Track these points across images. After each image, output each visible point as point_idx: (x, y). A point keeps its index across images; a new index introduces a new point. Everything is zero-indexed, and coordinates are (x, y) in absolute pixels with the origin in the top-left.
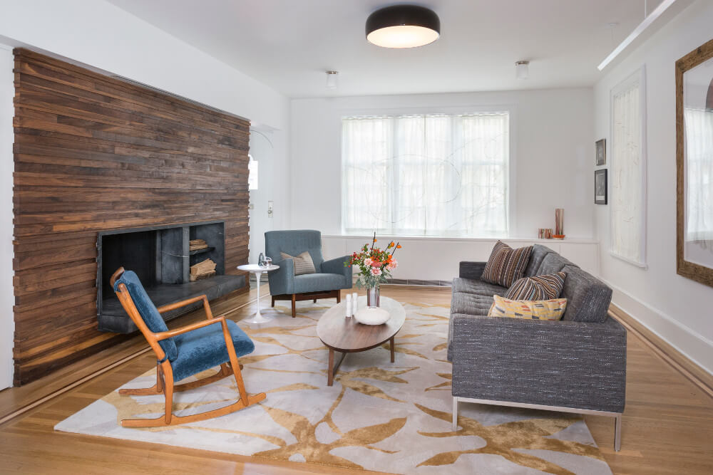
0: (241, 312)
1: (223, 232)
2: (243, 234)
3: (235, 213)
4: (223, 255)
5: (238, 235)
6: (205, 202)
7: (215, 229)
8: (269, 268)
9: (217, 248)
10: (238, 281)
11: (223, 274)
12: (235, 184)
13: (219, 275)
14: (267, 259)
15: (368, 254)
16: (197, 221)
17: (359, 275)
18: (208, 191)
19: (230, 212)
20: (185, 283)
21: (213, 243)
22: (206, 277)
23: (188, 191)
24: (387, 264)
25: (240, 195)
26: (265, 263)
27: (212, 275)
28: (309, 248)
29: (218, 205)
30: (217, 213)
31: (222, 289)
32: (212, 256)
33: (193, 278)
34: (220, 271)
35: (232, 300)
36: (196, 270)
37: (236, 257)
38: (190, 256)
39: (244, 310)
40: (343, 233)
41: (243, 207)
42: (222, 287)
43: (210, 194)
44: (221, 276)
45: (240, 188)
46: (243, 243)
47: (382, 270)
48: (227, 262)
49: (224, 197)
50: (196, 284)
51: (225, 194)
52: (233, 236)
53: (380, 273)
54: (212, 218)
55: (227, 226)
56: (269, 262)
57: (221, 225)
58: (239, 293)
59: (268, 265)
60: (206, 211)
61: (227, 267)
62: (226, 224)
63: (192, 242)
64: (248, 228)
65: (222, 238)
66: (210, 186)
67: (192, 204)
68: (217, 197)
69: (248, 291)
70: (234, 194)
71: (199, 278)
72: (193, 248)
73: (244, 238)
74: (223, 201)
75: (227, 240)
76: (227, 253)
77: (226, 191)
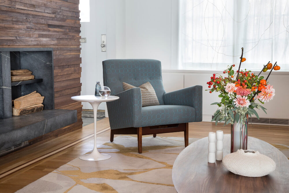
0: (72, 150)
1: (51, 61)
2: (74, 65)
3: (65, 42)
4: (52, 87)
5: (69, 66)
6: (28, 25)
7: (42, 59)
8: (108, 98)
9: (45, 79)
10: (69, 116)
11: (52, 109)
12: (63, 8)
13: (48, 109)
14: (105, 89)
15: (234, 79)
16: (19, 47)
17: (220, 106)
18: (29, 12)
19: (58, 39)
20: (6, 118)
21: (40, 74)
22: (33, 111)
23: (5, 9)
24: (259, 92)
25: (69, 22)
26: (103, 94)
27: (39, 110)
28: (150, 78)
29: (44, 30)
30: (44, 40)
31: (49, 124)
32: (40, 89)
33: (16, 112)
34: (48, 105)
35: (63, 138)
36: (20, 104)
37: (67, 91)
38: (12, 87)
39: (75, 149)
40: (180, 67)
41: (73, 36)
42: (49, 122)
43: (34, 16)
44: (49, 111)
45: (70, 14)
46: (74, 76)
47: (252, 100)
48: (56, 95)
49: (51, 22)
50: (20, 119)
51: (53, 19)
52: (62, 67)
53: (248, 103)
54: (37, 45)
55: (56, 55)
56: (108, 92)
57: (49, 53)
58: (70, 130)
59: (106, 95)
60: (30, 36)
61: (56, 101)
62: (54, 53)
63: (15, 72)
64: (79, 60)
65: (50, 68)
66: (33, 6)
67: (12, 26)
68: (43, 21)
69: (82, 127)
70: (63, 20)
71: (23, 112)
72: (15, 78)
73: (75, 71)
74: (50, 26)
75: (56, 71)
76: (56, 85)
77: (53, 16)
